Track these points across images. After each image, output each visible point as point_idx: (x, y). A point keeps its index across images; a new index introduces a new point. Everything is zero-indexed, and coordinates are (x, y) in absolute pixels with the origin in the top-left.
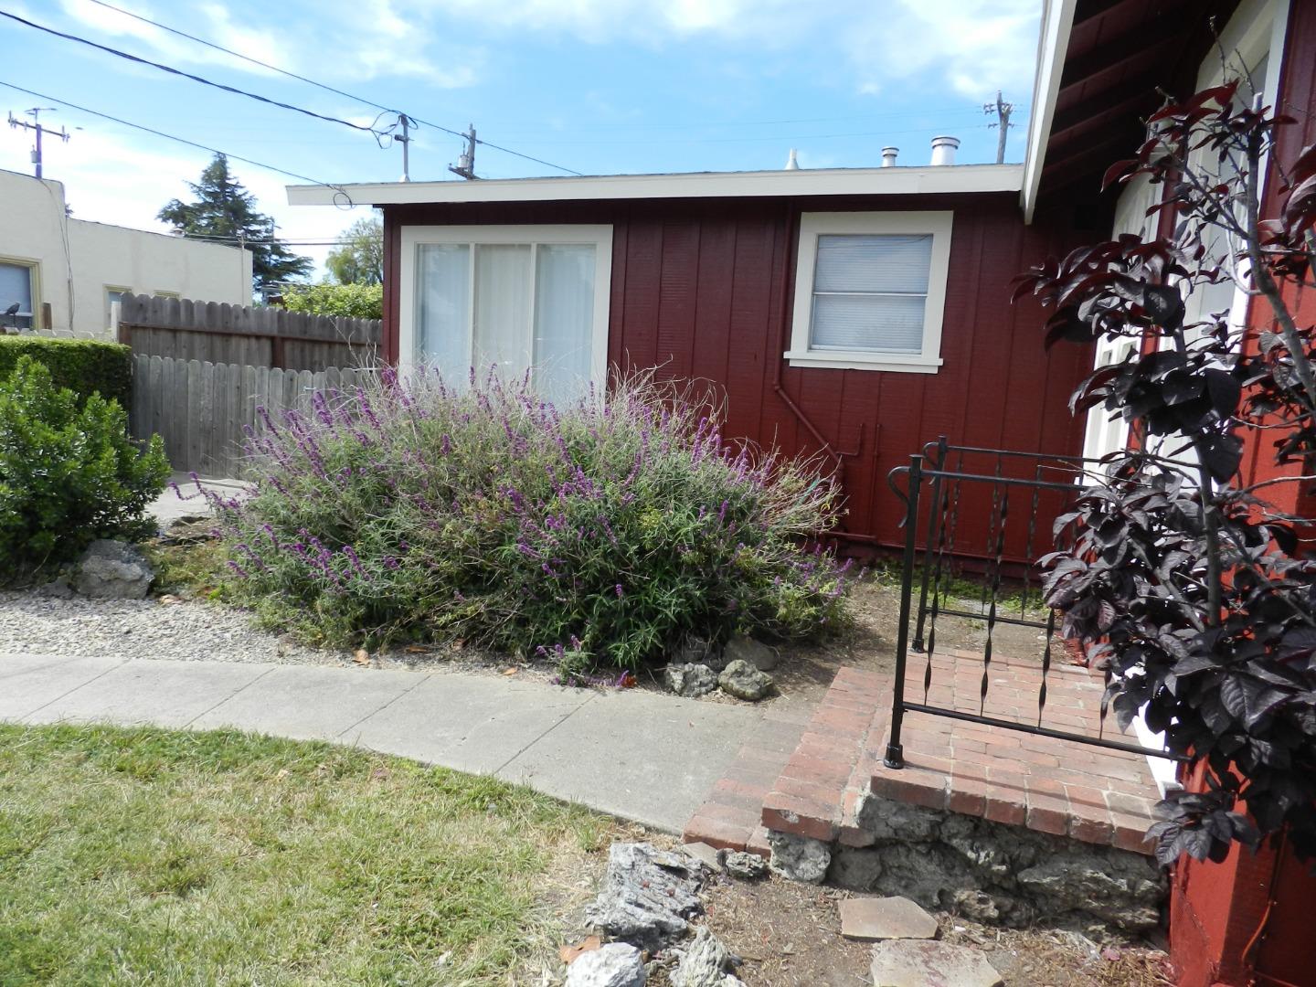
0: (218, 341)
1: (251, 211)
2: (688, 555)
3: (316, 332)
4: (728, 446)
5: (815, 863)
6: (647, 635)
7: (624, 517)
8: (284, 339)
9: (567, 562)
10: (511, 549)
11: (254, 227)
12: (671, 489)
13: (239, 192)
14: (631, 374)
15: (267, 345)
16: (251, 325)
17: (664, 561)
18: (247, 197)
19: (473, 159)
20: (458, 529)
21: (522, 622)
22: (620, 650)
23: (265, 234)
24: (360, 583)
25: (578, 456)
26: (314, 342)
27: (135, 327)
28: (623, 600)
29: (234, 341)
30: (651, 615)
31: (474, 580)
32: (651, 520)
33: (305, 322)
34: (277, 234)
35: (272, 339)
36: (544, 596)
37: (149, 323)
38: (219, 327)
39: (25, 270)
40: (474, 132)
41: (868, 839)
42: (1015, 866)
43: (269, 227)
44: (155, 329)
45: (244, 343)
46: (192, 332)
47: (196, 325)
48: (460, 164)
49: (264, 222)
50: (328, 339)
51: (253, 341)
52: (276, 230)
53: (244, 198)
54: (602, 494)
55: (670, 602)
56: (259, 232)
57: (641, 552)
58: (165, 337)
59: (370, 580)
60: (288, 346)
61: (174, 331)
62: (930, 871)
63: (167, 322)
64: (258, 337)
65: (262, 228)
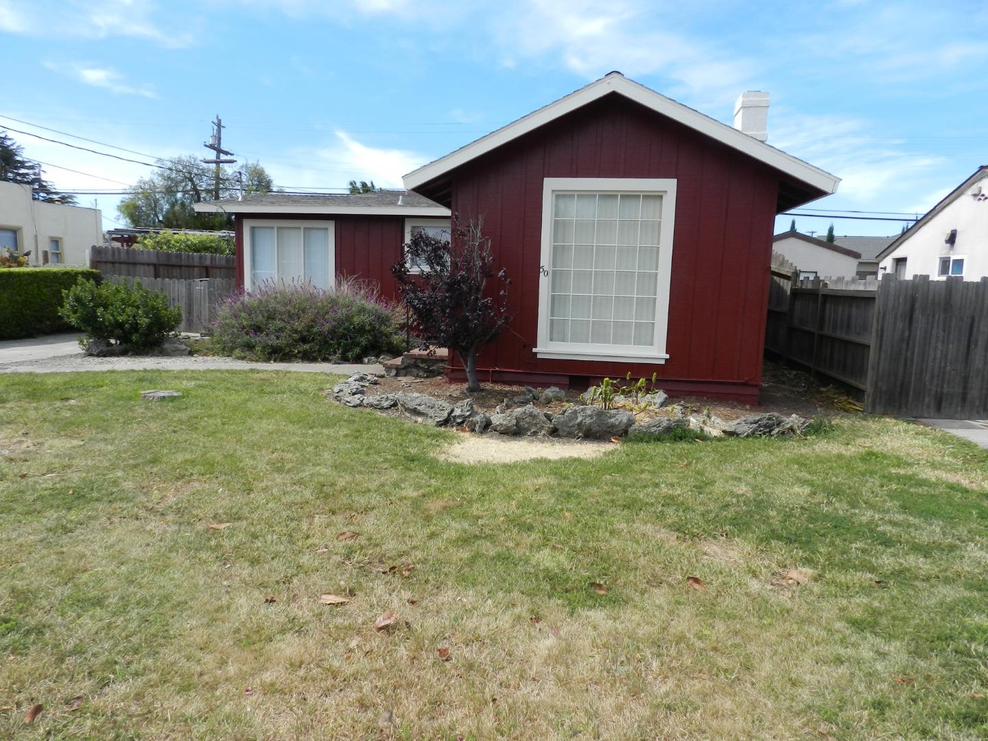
0: (131, 267)
1: (18, 158)
2: (368, 328)
3: (174, 261)
4: (379, 300)
5: (394, 372)
6: (357, 350)
7: (349, 318)
8: (160, 265)
9: (333, 332)
10: (315, 330)
11: (22, 171)
12: (362, 310)
13: (8, 143)
14: (347, 278)
15: (152, 268)
16: (144, 259)
17: (361, 330)
18: (14, 147)
19: (220, 138)
20: (299, 325)
21: (319, 351)
22: (350, 354)
23: (33, 177)
24: (270, 343)
25: (333, 302)
26: (173, 266)
27: (99, 262)
28: (349, 341)
29: (138, 266)
30: (358, 344)
31: (304, 340)
32: (356, 320)
33: (168, 256)
34: (43, 177)
35: (155, 265)
36: (326, 342)
37: (103, 260)
38: (131, 260)
39: (15, 231)
40: (220, 121)
41: (403, 366)
42: (429, 367)
43: (37, 171)
44: (106, 262)
45: (142, 267)
46: (120, 263)
47: (122, 260)
48: (210, 141)
49: (32, 168)
50: (179, 264)
51: (146, 267)
52: (42, 173)
53: (12, 147)
54: (342, 313)
55: (363, 341)
56: (27, 174)
57: (354, 328)
58: (109, 266)
59: (273, 341)
60: (161, 269)
61: (113, 263)
62: (415, 371)
63: (110, 259)
64: (148, 264)
65: (31, 172)
